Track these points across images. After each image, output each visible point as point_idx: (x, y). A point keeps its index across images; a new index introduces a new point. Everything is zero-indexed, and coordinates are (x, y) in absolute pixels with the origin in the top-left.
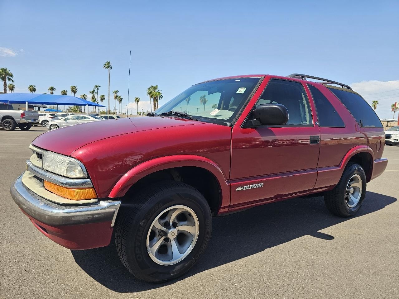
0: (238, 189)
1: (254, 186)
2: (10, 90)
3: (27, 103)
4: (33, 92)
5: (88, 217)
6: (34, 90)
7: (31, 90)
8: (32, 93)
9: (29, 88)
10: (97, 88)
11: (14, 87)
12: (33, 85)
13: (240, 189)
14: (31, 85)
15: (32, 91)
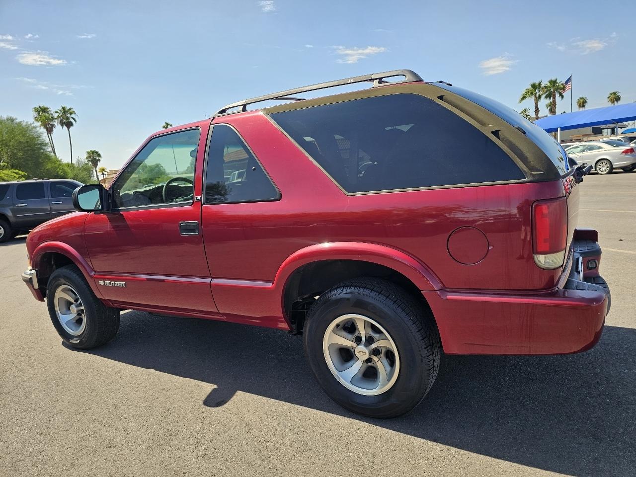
0: (100, 283)
1: (115, 284)
2: (580, 107)
3: (559, 129)
4: (615, 102)
6: (618, 99)
7: (611, 100)
8: (613, 105)
9: (608, 98)
11: (586, 101)
12: (615, 91)
14: (612, 92)
15: (613, 102)
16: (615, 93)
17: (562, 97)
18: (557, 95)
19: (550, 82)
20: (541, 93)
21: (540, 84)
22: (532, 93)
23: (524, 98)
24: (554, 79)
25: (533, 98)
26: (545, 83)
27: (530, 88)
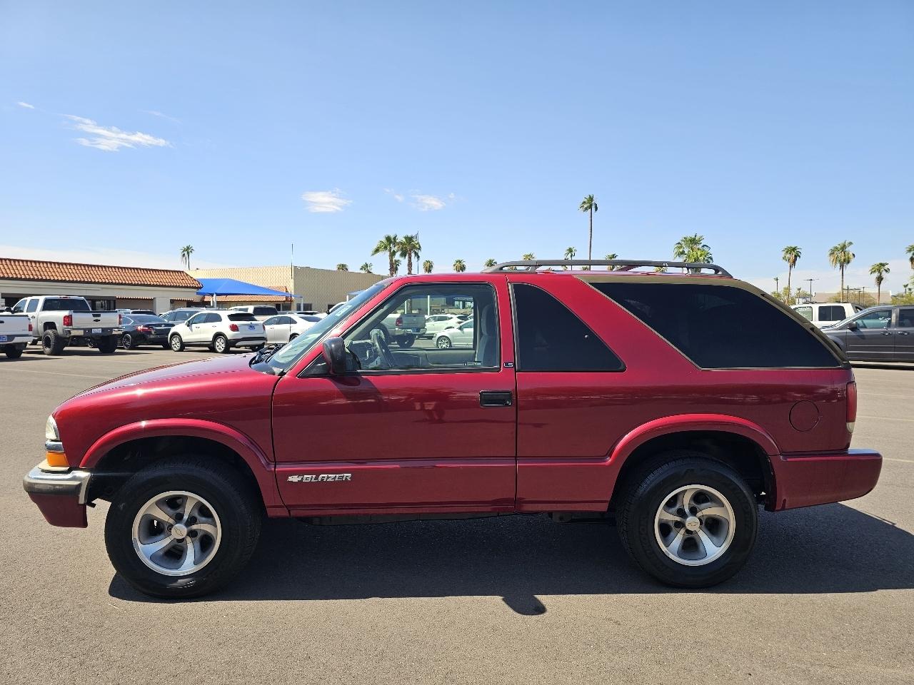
0: (290, 479)
1: (328, 477)
5: (49, 486)
10: (570, 254)
13: (294, 479)
14: (458, 259)
16: (460, 262)
17: (418, 257)
18: (413, 255)
19: (406, 238)
20: (396, 249)
21: (395, 238)
22: (386, 248)
23: (377, 251)
24: (409, 235)
25: (387, 253)
26: (401, 238)
27: (384, 240)
